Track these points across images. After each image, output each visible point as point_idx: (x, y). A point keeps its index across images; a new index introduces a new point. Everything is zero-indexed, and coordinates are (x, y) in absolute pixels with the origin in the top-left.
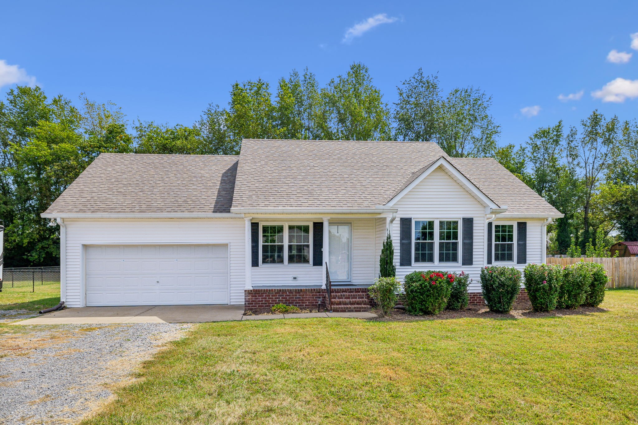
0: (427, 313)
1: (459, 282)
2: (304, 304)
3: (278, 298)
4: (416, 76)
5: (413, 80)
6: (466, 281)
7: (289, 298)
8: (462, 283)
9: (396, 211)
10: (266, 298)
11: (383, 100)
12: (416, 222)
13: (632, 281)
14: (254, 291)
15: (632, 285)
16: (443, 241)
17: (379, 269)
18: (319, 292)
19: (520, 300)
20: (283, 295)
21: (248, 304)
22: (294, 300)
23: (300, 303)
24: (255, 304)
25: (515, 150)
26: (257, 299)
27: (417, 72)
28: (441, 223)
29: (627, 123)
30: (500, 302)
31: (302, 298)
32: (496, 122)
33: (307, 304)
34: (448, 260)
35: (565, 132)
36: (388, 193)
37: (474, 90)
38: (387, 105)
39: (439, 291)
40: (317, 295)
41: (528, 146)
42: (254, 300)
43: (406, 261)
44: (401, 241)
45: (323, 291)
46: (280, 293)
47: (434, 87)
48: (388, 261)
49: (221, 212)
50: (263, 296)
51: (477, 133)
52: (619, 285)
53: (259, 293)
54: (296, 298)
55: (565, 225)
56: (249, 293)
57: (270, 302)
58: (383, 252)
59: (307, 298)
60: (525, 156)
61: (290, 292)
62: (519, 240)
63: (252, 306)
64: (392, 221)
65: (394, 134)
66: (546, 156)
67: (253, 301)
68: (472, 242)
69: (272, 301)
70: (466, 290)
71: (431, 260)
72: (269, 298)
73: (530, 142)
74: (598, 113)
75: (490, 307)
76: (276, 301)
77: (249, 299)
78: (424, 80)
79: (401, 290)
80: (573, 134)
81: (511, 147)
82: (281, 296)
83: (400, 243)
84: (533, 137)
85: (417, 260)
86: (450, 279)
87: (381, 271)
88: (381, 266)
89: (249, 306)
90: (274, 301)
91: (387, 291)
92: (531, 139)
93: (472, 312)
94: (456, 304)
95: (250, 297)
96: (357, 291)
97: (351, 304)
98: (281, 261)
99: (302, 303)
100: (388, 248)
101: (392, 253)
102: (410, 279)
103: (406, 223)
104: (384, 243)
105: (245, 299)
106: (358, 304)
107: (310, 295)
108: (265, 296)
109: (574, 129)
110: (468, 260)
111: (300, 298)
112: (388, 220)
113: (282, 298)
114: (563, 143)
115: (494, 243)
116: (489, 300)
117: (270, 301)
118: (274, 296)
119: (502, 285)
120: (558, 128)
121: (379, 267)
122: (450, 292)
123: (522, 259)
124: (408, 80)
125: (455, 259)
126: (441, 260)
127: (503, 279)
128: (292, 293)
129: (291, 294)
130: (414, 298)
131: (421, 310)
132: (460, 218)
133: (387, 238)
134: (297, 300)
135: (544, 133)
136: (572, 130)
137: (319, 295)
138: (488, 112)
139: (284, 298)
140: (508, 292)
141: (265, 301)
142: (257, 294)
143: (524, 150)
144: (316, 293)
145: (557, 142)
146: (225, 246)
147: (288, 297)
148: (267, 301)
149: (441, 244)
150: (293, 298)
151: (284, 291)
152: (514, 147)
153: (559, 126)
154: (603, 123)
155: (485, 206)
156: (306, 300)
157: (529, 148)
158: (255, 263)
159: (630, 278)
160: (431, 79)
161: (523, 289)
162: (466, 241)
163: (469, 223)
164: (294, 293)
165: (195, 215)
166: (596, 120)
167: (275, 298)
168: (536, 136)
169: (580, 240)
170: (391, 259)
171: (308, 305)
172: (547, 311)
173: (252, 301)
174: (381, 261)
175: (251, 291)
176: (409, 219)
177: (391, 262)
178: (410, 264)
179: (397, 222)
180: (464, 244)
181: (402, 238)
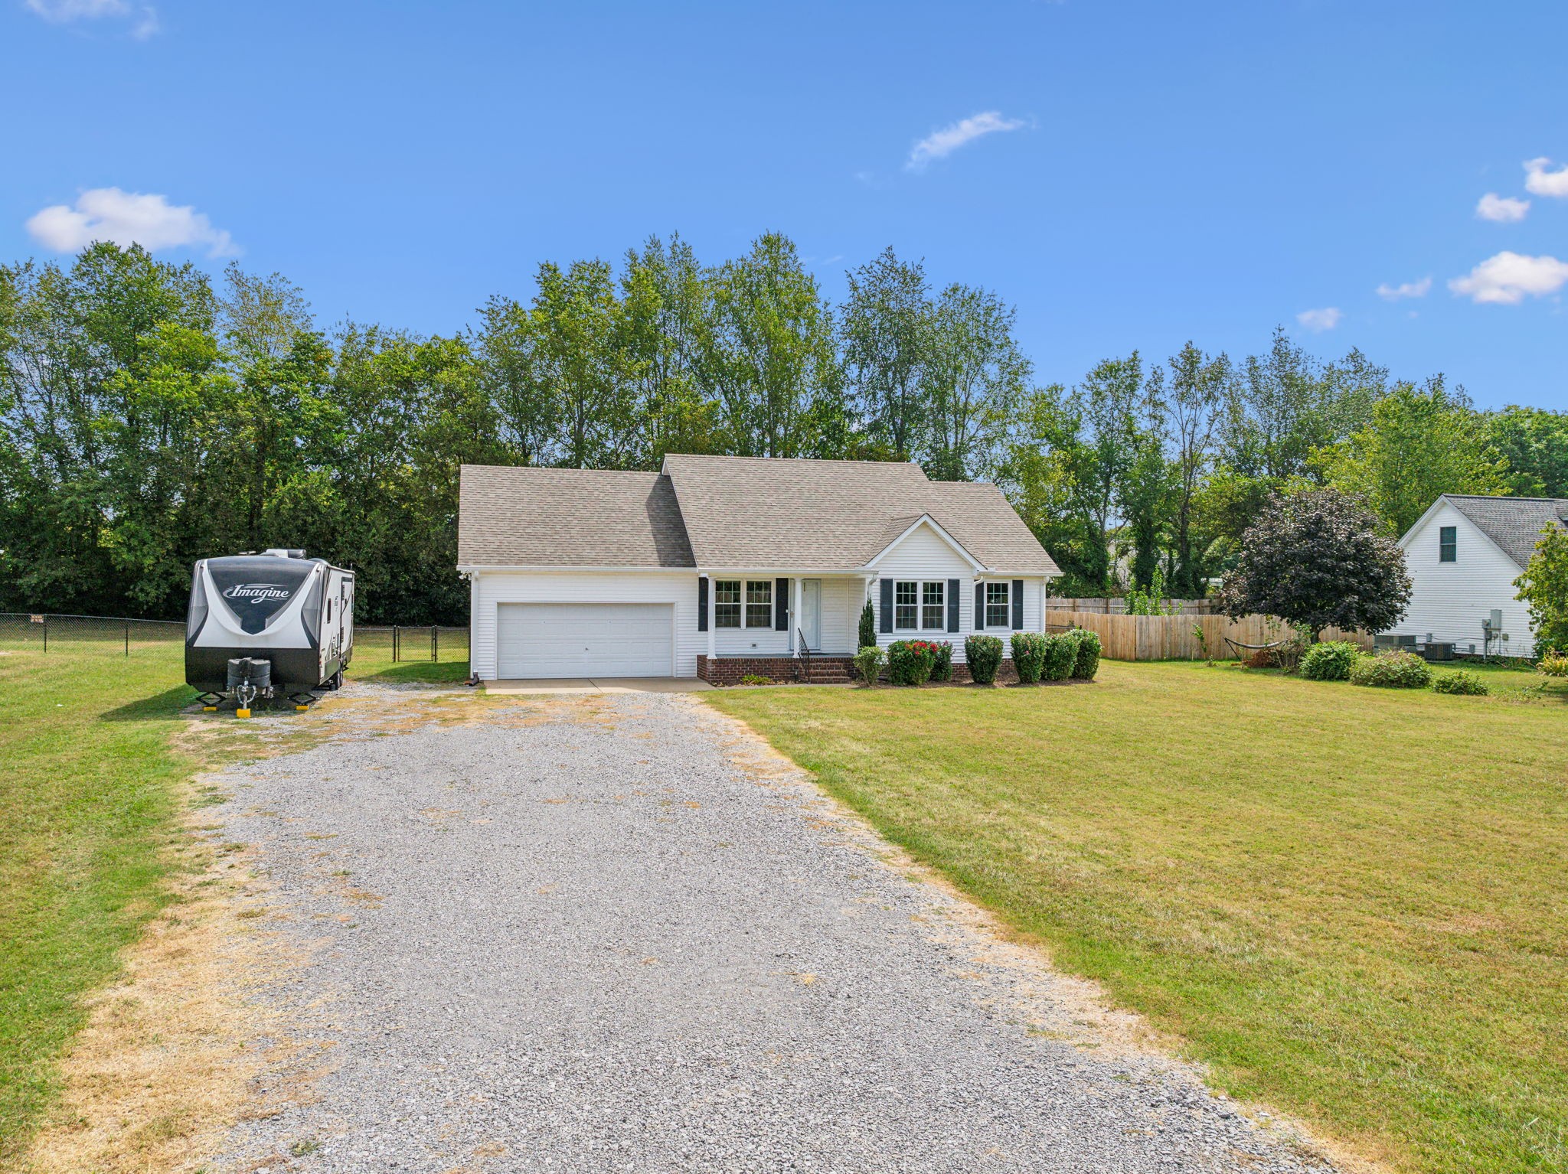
0: (910, 683)
1: (943, 651)
2: (774, 676)
3: (745, 669)
4: (882, 261)
5: (876, 267)
6: (950, 649)
7: (758, 669)
8: (946, 652)
9: (877, 572)
10: (732, 669)
11: (822, 295)
12: (897, 583)
13: (1188, 649)
14: (718, 661)
15: (1188, 654)
16: (927, 605)
17: (857, 636)
18: (791, 662)
19: (1005, 673)
20: (751, 666)
21: (712, 675)
23: (769, 674)
24: (719, 675)
25: (1065, 395)
26: (722, 669)
27: (884, 251)
28: (925, 584)
29: (1252, 360)
30: (982, 673)
31: (772, 668)
32: (1025, 355)
33: (779, 675)
34: (932, 626)
35: (1147, 375)
36: (866, 548)
37: (985, 294)
38: (827, 304)
39: (922, 660)
41: (1085, 391)
42: (718, 670)
43: (886, 628)
44: (881, 605)
45: (796, 660)
47: (915, 279)
48: (869, 628)
49: (670, 566)
50: (729, 666)
51: (992, 370)
52: (1170, 655)
53: (724, 663)
55: (1149, 543)
56: (713, 663)
58: (863, 619)
59: (777, 668)
60: (1081, 409)
61: (759, 661)
62: (1014, 602)
63: (716, 678)
64: (871, 583)
65: (841, 362)
66: (1116, 413)
67: (718, 672)
68: (958, 607)
70: (949, 660)
71: (914, 626)
73: (1088, 384)
74: (1194, 347)
75: (974, 678)
77: (713, 669)
78: (897, 266)
79: (885, 660)
80: (1157, 378)
81: (1056, 389)
82: (748, 666)
83: (881, 608)
84: (1092, 375)
85: (898, 626)
86: (933, 649)
87: (861, 639)
88: (860, 633)
89: (713, 678)
91: (870, 661)
92: (1090, 378)
93: (956, 683)
94: (940, 674)
95: (714, 667)
96: (833, 660)
97: (828, 675)
98: (737, 624)
100: (868, 612)
101: (872, 619)
102: (893, 649)
103: (886, 584)
104: (863, 607)
106: (836, 675)
107: (780, 665)
108: (731, 666)
109: (1159, 372)
110: (954, 627)
111: (770, 668)
112: (867, 583)
113: (750, 669)
114: (1141, 392)
115: (986, 604)
116: (973, 670)
117: (736, 672)
118: (741, 666)
119: (983, 655)
120: (1134, 362)
121: (857, 633)
122: (933, 662)
123: (1018, 624)
124: (868, 266)
125: (940, 626)
126: (925, 626)
127: (984, 648)
128: (761, 663)
130: (898, 668)
131: (905, 680)
132: (946, 580)
133: (867, 602)
135: (1109, 371)
136: (1155, 372)
137: (791, 665)
138: (1012, 336)
139: (753, 669)
140: (989, 662)
142: (722, 663)
143: (1079, 398)
145: (1132, 388)
146: (671, 605)
149: (925, 608)
150: (763, 668)
151: (752, 661)
152: (1062, 389)
153: (1133, 360)
154: (1203, 364)
155: (972, 567)
156: (776, 671)
157: (1088, 396)
158: (703, 626)
159: (1186, 645)
160: (909, 267)
161: (1007, 661)
162: (953, 606)
163: (954, 585)
165: (639, 568)
166: (1191, 358)
168: (1098, 375)
169: (1177, 568)
170: (872, 626)
172: (1031, 682)
173: (716, 672)
174: (860, 628)
175: (715, 660)
176: (890, 581)
177: (872, 629)
178: (890, 631)
179: (877, 584)
180: (949, 608)
181: (882, 602)
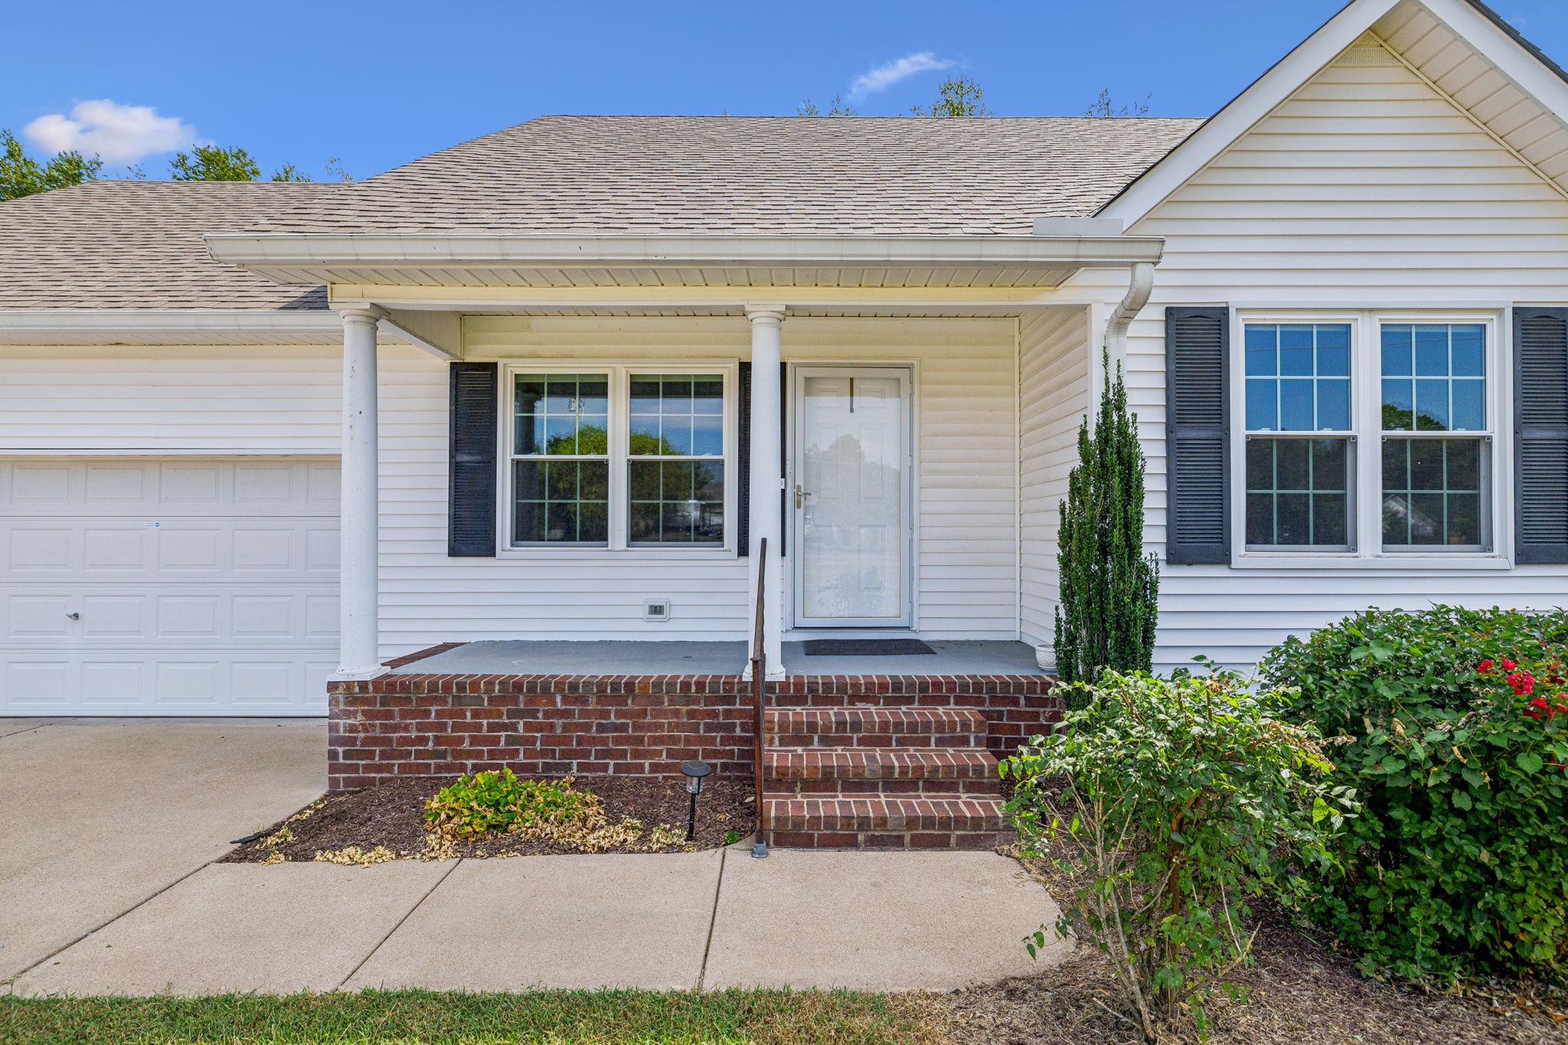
2: (647, 763)
3: (504, 727)
7: (565, 727)
9: (1153, 250)
10: (442, 727)
12: (1251, 332)
14: (376, 689)
16: (1400, 433)
17: (1054, 578)
18: (730, 700)
20: (533, 714)
21: (347, 755)
22: (594, 741)
23: (623, 754)
24: (383, 755)
26: (395, 728)
28: (1392, 334)
31: (636, 728)
33: (664, 759)
40: (714, 714)
42: (378, 733)
43: (1198, 541)
44: (1169, 430)
46: (516, 702)
48: (1117, 537)
50: (427, 713)
53: (408, 700)
54: (601, 728)
56: (352, 700)
57: (466, 745)
58: (1076, 490)
59: (659, 727)
63: (367, 768)
64: (1121, 321)
67: (375, 741)
69: (474, 741)
71: (1336, 533)
72: (456, 727)
76: (496, 741)
77: (352, 729)
82: (520, 714)
83: (1168, 441)
85: (1258, 534)
87: (1067, 594)
88: (1065, 563)
89: (354, 768)
90: (485, 741)
95: (359, 720)
98: (598, 533)
99: (636, 754)
101: (1132, 490)
104: (1083, 433)
105: (333, 728)
106: (934, 784)
107: (677, 713)
108: (438, 714)
110: (1550, 538)
111: (622, 728)
112: (1101, 317)
113: (528, 727)
117: (461, 740)
118: (488, 714)
121: (1056, 566)
125: (1468, 531)
126: (1394, 535)
128: (583, 700)
129: (577, 708)
132: (1499, 311)
133: (1106, 403)
134: (604, 741)
137: (728, 714)
139: (540, 728)
141: (438, 741)
142: (399, 701)
144: (709, 701)
147: (559, 722)
148: (447, 741)
149: (1391, 450)
150: (587, 727)
151: (538, 689)
156: (655, 741)
158: (480, 541)
162: (1537, 435)
163: (1546, 333)
164: (593, 700)
167: (492, 727)
170: (1131, 527)
171: (666, 768)
173: (366, 742)
174: (1066, 535)
175: (363, 685)
176: (1216, 319)
177: (1132, 546)
178: (1222, 557)
179: (1150, 326)
180: (1523, 448)
181: (1176, 418)
